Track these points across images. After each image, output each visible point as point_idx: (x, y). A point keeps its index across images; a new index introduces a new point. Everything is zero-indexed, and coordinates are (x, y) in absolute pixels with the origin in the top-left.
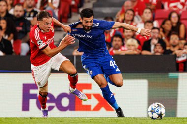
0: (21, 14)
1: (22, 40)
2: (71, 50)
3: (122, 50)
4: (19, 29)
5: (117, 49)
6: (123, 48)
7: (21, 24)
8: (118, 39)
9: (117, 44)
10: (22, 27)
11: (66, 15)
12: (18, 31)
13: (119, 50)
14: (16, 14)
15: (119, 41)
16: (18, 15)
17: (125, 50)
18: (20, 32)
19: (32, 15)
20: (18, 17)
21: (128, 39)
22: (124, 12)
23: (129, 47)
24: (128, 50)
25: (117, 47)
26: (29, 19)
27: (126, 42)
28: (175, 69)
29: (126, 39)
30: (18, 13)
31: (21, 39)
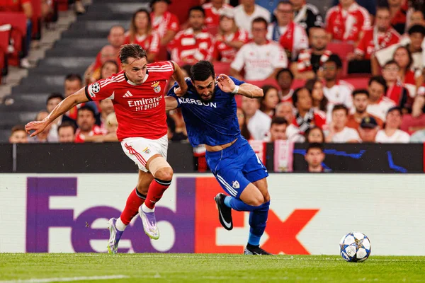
3: (95, 134)
5: (86, 131)
6: (97, 130)
8: (86, 112)
9: (85, 122)
13: (91, 133)
15: (88, 116)
17: (101, 134)
21: (108, 114)
22: (100, 65)
23: (111, 129)
24: (108, 133)
25: (86, 127)
27: (105, 118)
28: (192, 167)
29: (104, 114)
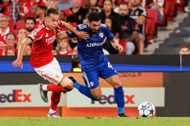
0: (126, 13)
1: (127, 40)
2: (177, 49)
4: (124, 28)
7: (126, 23)
10: (127, 26)
11: (171, 14)
12: (123, 30)
14: (121, 12)
16: (123, 14)
18: (126, 31)
19: (137, 13)
20: (123, 15)
26: (133, 17)
30: (123, 12)
31: (126, 38)
